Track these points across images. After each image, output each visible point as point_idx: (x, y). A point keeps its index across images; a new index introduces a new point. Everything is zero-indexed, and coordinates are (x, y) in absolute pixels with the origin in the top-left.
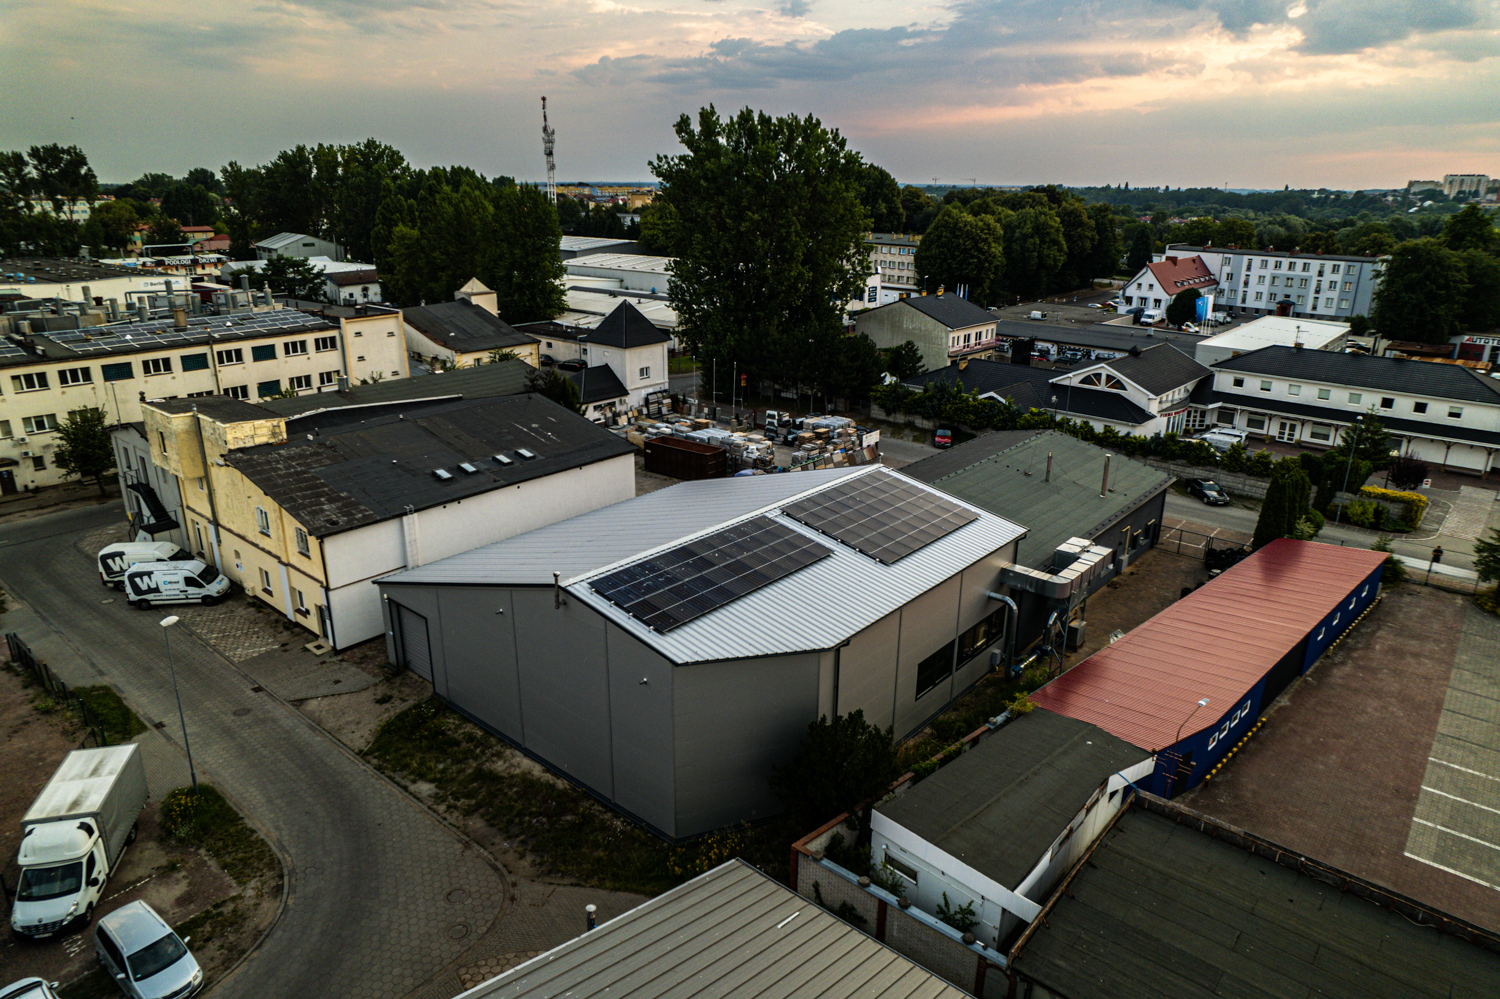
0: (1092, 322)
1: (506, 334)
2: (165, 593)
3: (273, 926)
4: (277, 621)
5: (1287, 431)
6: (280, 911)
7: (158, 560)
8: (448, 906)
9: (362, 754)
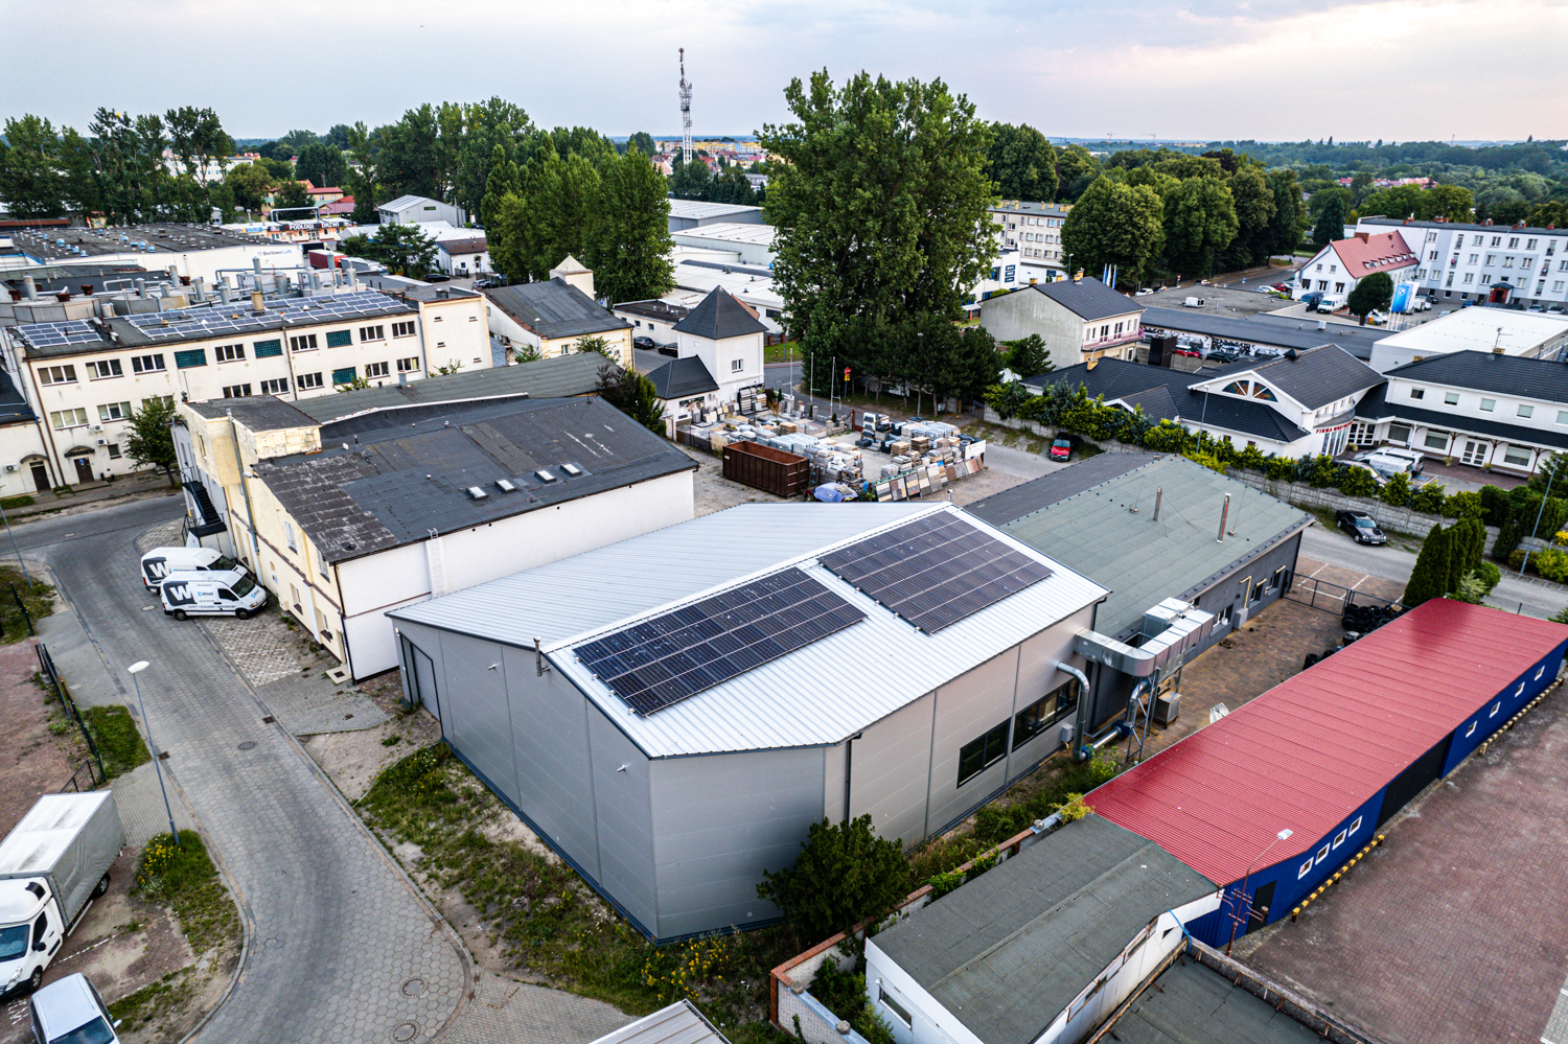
0: (1256, 311)
1: (598, 318)
2: (199, 604)
3: (218, 1008)
4: (305, 641)
5: (1475, 453)
6: (229, 990)
7: (199, 568)
8: (401, 999)
9: (356, 805)
